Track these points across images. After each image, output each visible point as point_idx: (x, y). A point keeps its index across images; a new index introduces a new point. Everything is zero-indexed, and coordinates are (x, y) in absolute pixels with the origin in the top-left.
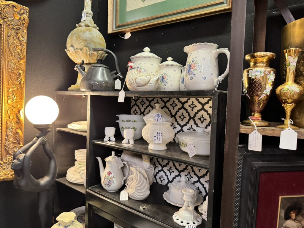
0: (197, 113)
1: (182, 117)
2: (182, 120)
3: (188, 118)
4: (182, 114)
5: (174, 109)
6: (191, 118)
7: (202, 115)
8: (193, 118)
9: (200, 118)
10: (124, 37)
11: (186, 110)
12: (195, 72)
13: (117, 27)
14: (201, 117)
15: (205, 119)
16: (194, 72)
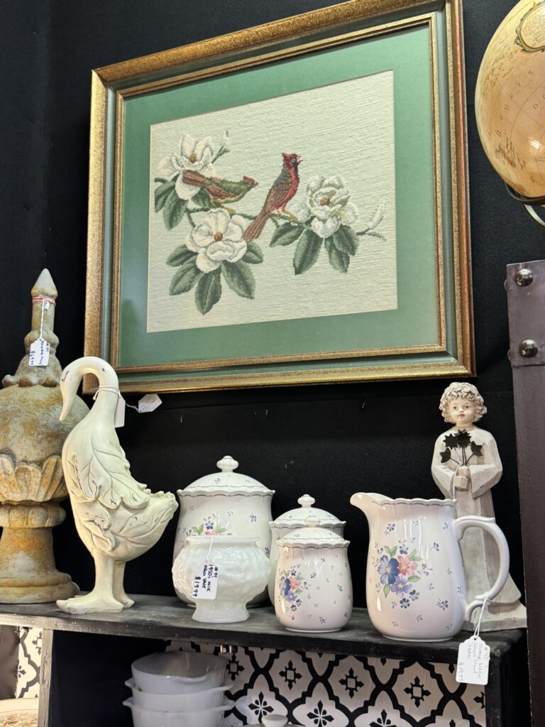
10: (137, 405)
12: (415, 586)
16: (410, 585)
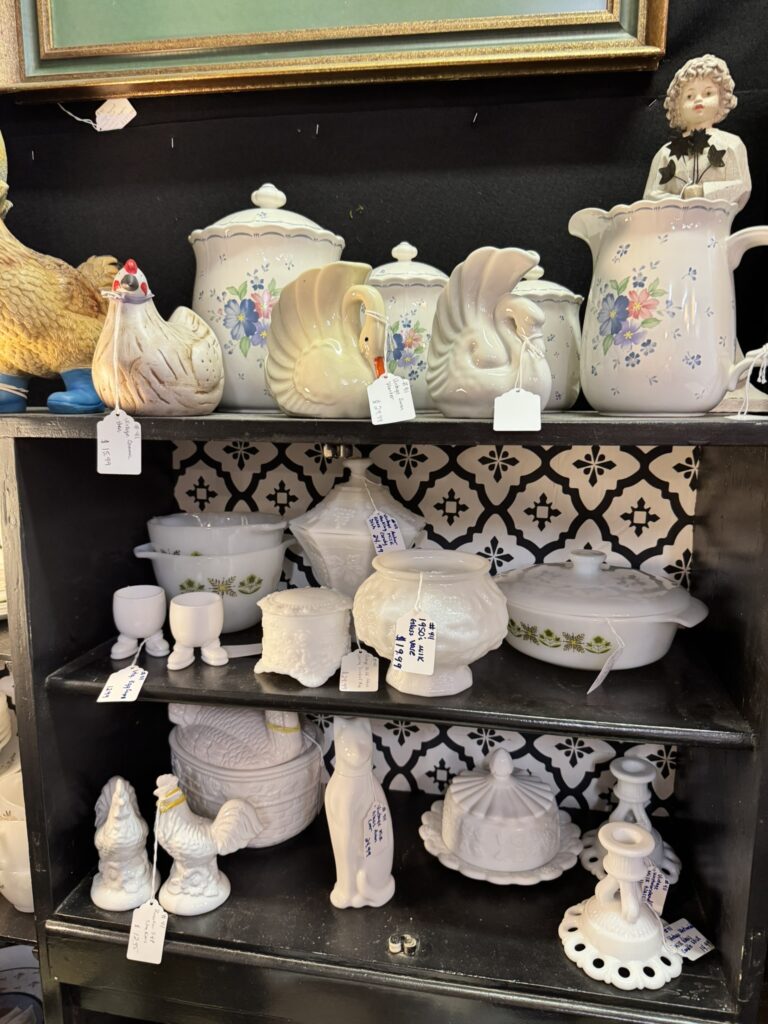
0: (521, 488)
1: (451, 507)
2: (451, 521)
3: (477, 509)
4: (452, 493)
5: (408, 473)
6: (489, 509)
7: (543, 498)
8: (503, 510)
9: (533, 506)
10: (94, 119)
11: (469, 477)
12: (650, 333)
13: (44, 62)
14: (536, 505)
15: (556, 513)
